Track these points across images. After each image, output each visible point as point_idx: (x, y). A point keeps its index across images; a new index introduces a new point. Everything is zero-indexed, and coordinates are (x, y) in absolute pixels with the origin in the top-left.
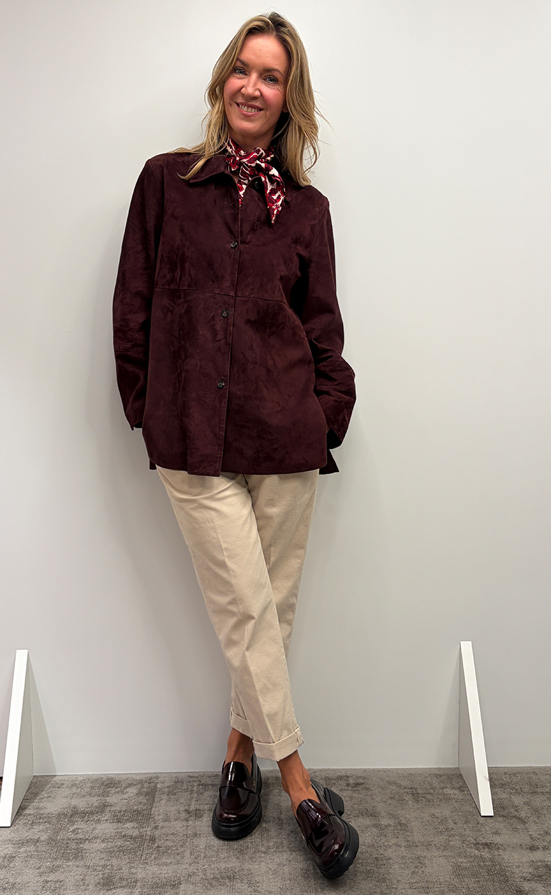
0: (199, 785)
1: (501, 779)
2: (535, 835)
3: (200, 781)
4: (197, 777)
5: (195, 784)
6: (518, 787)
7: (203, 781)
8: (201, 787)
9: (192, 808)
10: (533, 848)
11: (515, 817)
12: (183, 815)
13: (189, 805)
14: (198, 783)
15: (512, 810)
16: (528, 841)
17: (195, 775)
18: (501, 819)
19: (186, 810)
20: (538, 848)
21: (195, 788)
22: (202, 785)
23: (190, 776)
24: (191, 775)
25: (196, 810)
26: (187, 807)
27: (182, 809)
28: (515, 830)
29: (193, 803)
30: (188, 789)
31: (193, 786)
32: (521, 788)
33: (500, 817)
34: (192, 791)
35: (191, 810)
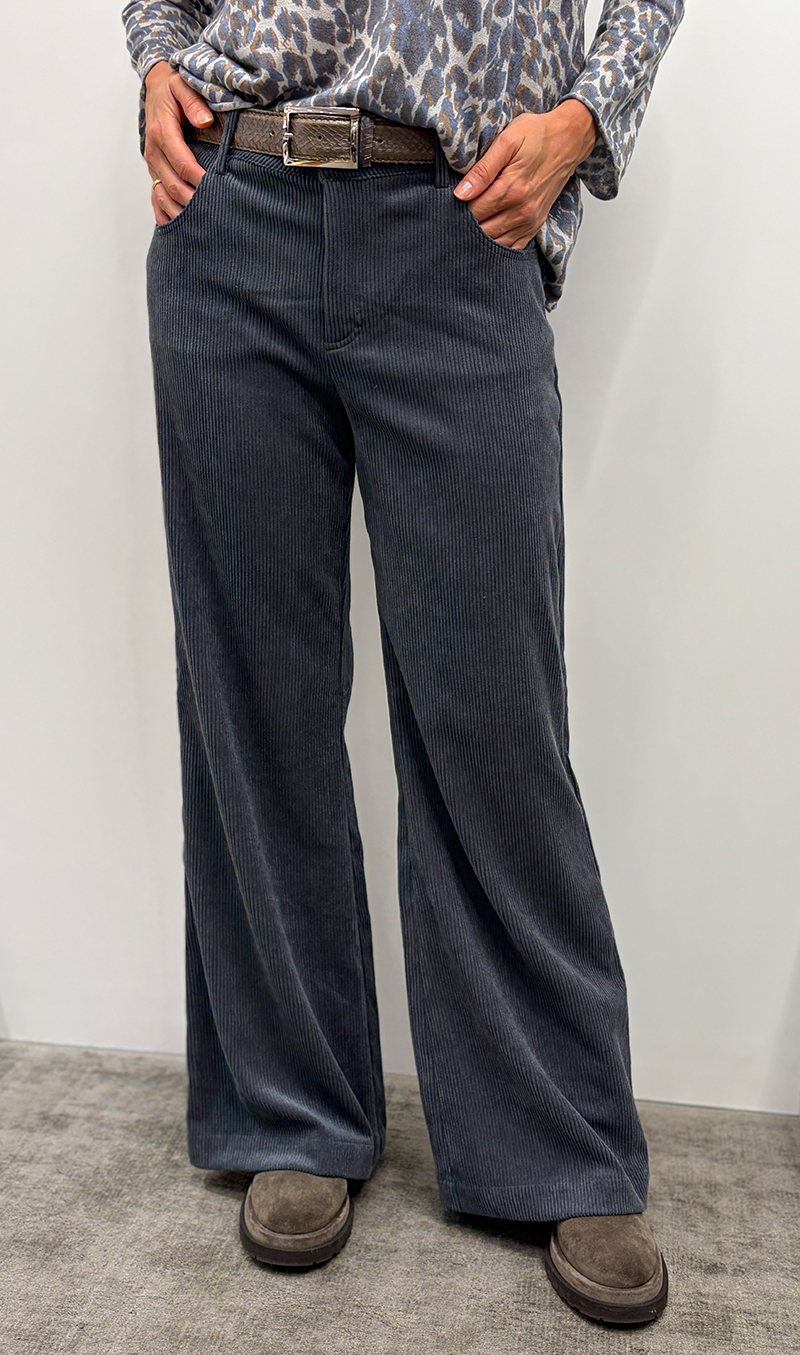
0: (95, 1072)
1: (709, 1131)
2: (729, 1245)
3: (100, 1065)
4: (100, 1058)
5: (89, 1069)
6: (738, 1150)
7: (107, 1066)
8: (96, 1076)
9: (56, 1111)
10: (713, 1269)
11: (703, 1205)
12: (33, 1120)
13: (55, 1105)
14: (96, 1067)
15: (704, 1190)
16: (709, 1253)
17: (100, 1053)
18: (670, 1204)
19: (41, 1113)
20: (724, 1270)
21: (84, 1077)
22: (101, 1072)
23: (87, 1055)
24: (92, 1051)
25: (61, 1115)
26: (45, 1109)
27: (37, 1110)
28: (692, 1227)
29: (62, 1103)
30: (70, 1076)
31: (83, 1072)
32: (742, 1155)
33: (672, 1200)
34: (74, 1081)
35: (51, 1113)
